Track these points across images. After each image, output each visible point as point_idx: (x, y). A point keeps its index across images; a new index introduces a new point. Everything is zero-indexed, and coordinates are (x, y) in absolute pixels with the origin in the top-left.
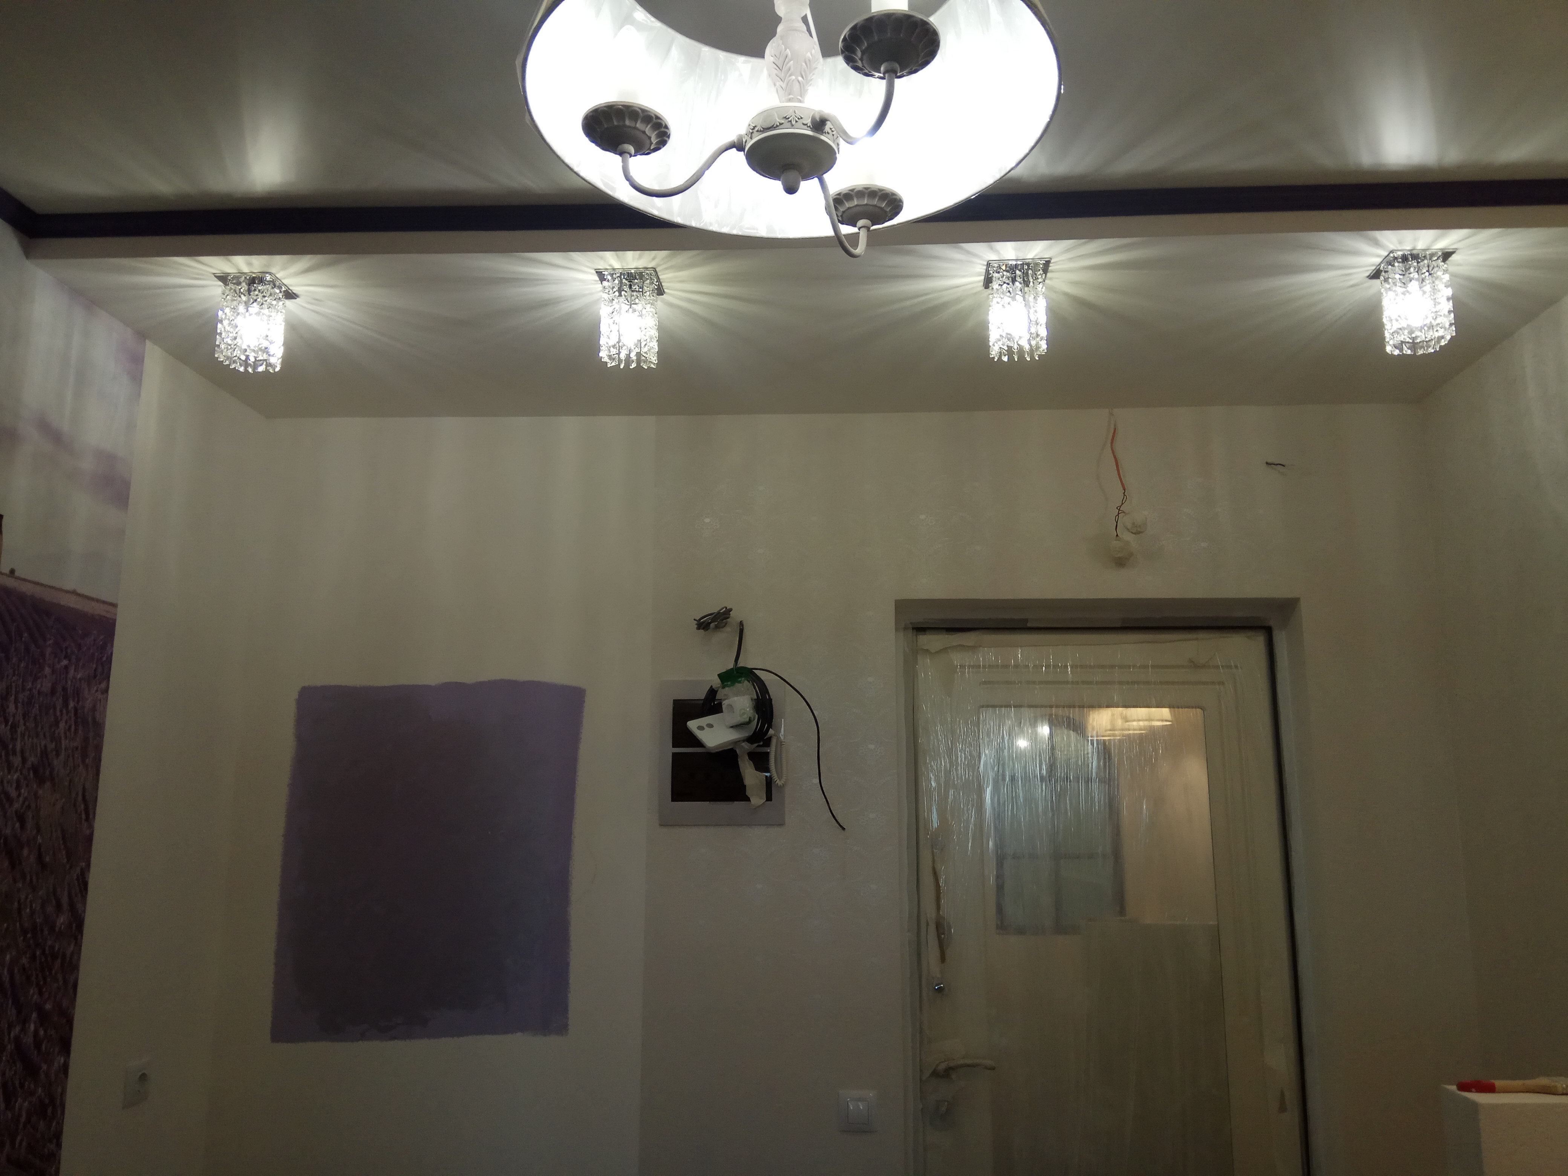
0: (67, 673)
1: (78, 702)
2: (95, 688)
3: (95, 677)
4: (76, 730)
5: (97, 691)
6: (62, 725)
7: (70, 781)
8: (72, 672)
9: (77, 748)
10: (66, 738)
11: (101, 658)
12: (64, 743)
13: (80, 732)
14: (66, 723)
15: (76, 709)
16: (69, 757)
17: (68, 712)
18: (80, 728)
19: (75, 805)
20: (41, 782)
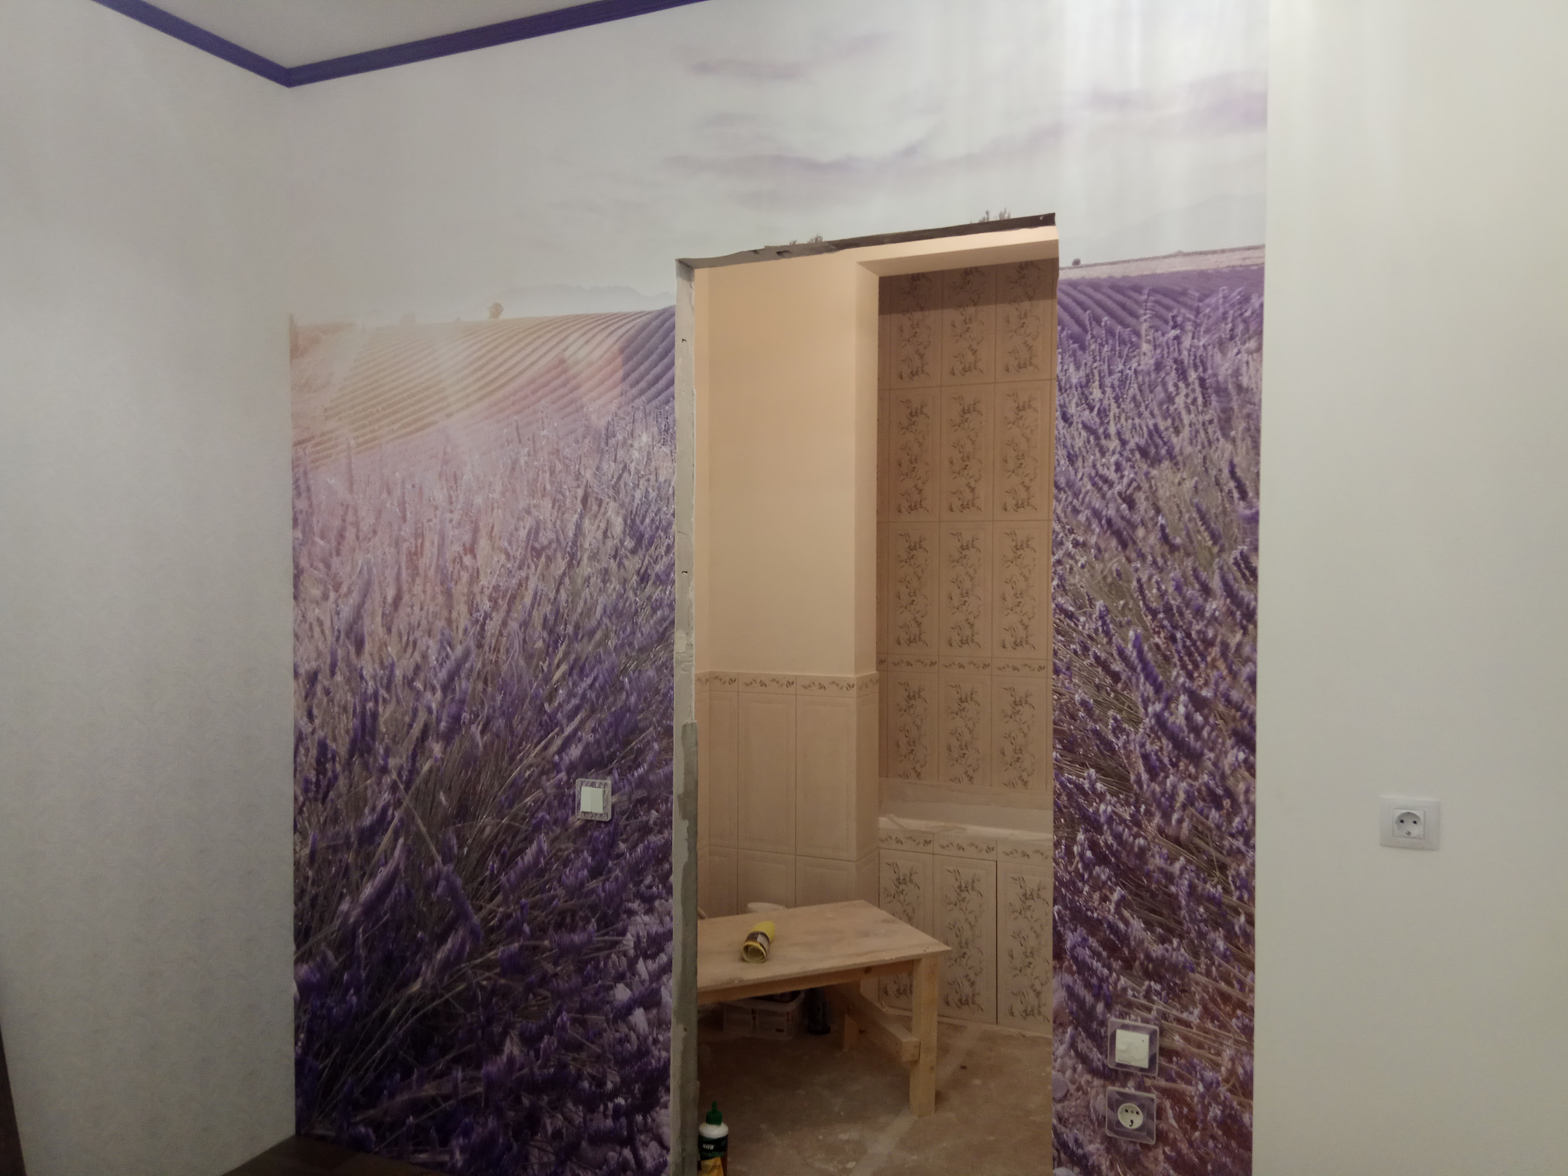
0: (1179, 343)
1: (1205, 370)
2: (1235, 351)
3: (1232, 338)
4: (1206, 404)
5: (1238, 353)
6: (1180, 401)
7: (1205, 458)
8: (1187, 342)
9: (1211, 422)
10: (1189, 412)
11: (1241, 314)
12: (1186, 419)
13: (1214, 403)
14: (1187, 396)
15: (1202, 381)
16: (1197, 432)
17: (1187, 385)
18: (1214, 398)
19: (1217, 483)
20: (1156, 461)
